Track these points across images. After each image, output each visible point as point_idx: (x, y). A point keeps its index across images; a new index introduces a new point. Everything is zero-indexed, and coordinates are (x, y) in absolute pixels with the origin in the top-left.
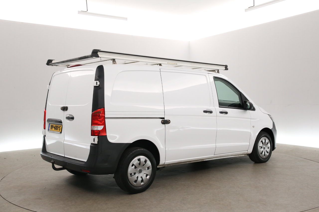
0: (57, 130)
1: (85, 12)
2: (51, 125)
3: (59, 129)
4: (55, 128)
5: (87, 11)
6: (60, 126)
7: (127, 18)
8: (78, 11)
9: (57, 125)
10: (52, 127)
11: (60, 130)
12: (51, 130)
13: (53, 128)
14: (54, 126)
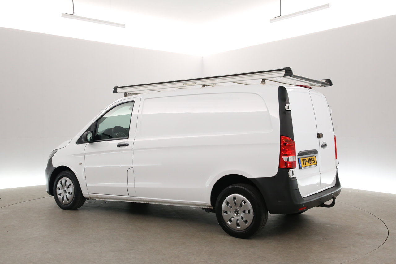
0: (312, 164)
1: (71, 15)
2: (301, 160)
3: (313, 161)
4: (308, 162)
5: (73, 13)
6: (313, 158)
7: (125, 25)
8: (62, 13)
9: (310, 158)
10: (305, 161)
11: (314, 163)
12: (305, 165)
13: (307, 163)
14: (307, 160)
